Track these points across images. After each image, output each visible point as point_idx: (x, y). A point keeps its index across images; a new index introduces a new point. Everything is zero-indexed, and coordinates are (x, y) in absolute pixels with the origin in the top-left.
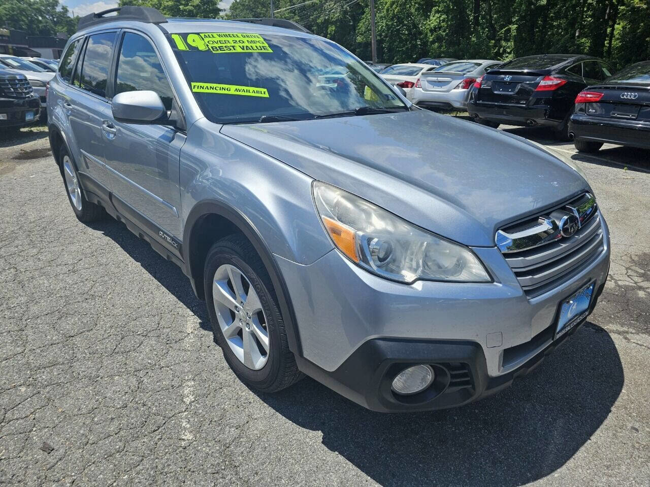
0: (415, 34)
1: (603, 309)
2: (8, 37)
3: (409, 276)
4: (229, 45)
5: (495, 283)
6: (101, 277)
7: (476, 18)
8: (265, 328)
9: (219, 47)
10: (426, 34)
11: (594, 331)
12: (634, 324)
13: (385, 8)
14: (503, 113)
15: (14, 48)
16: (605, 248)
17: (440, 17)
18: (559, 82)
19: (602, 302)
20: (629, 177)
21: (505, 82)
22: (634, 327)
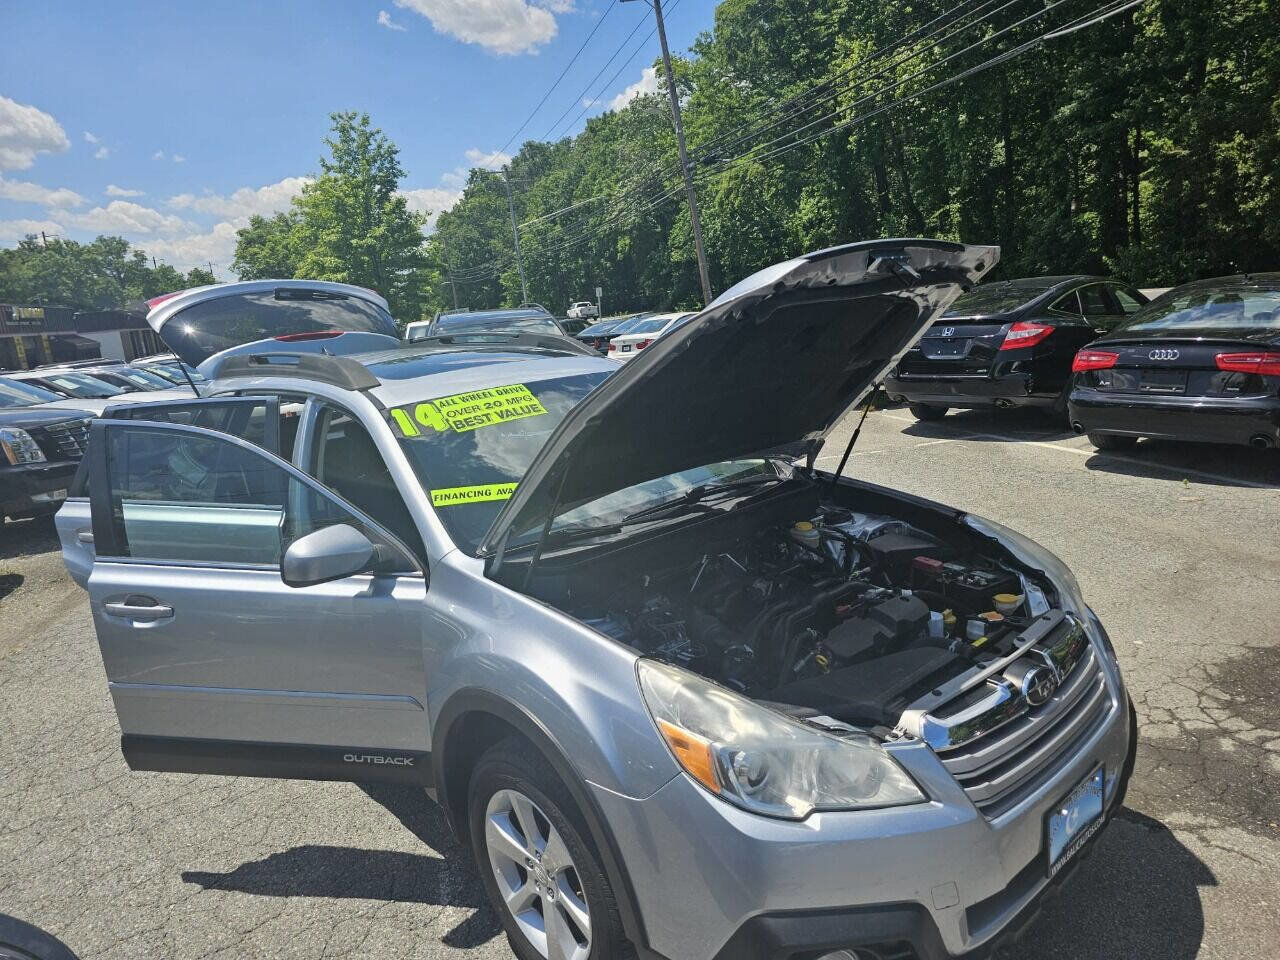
0: (776, 238)
1: (1161, 783)
2: (41, 320)
3: (799, 806)
4: (479, 413)
5: (932, 802)
6: (280, 807)
7: (884, 200)
8: (581, 896)
9: (465, 420)
10: (797, 234)
11: (1147, 829)
12: (1217, 808)
13: (717, 199)
14: (950, 391)
15: (52, 338)
16: (1115, 703)
17: (818, 202)
18: (1041, 330)
19: (1157, 767)
20: (1193, 499)
21: (945, 340)
22: (1217, 815)
